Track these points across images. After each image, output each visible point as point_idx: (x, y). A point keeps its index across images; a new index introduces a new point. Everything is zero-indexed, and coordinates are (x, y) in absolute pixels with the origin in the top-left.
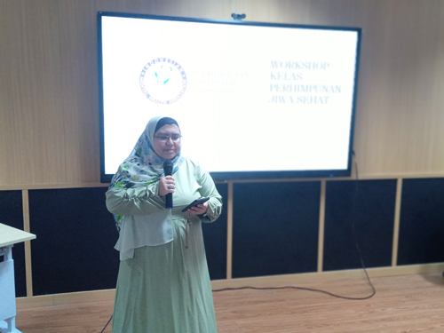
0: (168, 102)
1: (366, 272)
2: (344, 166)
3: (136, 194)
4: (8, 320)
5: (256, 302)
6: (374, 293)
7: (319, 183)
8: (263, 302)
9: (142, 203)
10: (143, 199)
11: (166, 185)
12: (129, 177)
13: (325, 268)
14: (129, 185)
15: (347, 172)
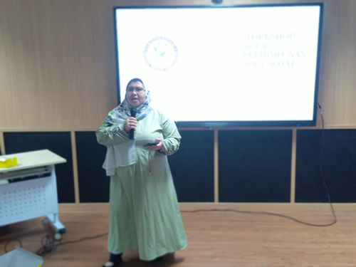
0: (164, 69)
1: (332, 206)
2: (310, 118)
3: (111, 130)
4: (55, 215)
5: (232, 221)
6: (335, 222)
7: (291, 131)
8: (238, 221)
9: (114, 136)
10: (114, 132)
11: (129, 123)
12: (111, 120)
13: (297, 200)
14: (110, 125)
15: (313, 123)
